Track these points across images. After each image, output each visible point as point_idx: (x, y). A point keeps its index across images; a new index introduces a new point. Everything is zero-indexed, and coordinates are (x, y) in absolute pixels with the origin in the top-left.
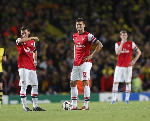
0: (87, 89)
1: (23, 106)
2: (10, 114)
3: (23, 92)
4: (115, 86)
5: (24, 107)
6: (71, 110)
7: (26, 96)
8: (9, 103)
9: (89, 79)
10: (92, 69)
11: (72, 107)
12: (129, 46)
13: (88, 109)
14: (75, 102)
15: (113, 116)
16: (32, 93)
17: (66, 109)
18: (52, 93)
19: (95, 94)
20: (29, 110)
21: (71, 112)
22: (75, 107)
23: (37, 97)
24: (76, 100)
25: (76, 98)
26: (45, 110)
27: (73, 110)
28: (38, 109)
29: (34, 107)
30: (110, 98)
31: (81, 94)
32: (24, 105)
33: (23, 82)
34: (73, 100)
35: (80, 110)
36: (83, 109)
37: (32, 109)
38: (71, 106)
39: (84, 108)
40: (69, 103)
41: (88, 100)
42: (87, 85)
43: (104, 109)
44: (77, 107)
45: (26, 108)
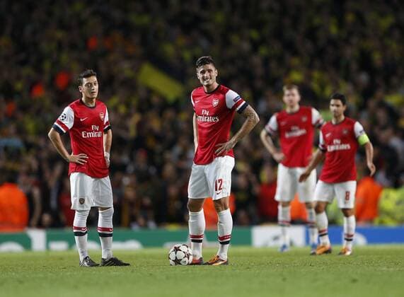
0: (225, 217)
1: (80, 255)
2: (50, 272)
3: (80, 222)
4: (283, 212)
5: (82, 258)
6: (188, 264)
7: (86, 232)
8: (47, 247)
9: (229, 195)
10: (235, 172)
11: (191, 258)
12: (304, 119)
13: (226, 263)
14: (198, 246)
15: (284, 279)
16: (100, 224)
17: (177, 261)
18: (145, 226)
19: (242, 230)
20: (92, 264)
21: (187, 270)
22: (198, 258)
23: (110, 235)
24: (201, 241)
25: (200, 237)
26: (128, 265)
27: (192, 264)
28: (114, 262)
29: (104, 256)
30: (276, 238)
31: (211, 229)
32: (82, 252)
33: (82, 201)
34: (193, 241)
35: (209, 264)
36: (216, 262)
37: (99, 262)
38: (188, 256)
39: (218, 259)
40: (183, 248)
41: (227, 243)
42: (226, 209)
43: (263, 264)
44: (201, 258)
45: (86, 258)
